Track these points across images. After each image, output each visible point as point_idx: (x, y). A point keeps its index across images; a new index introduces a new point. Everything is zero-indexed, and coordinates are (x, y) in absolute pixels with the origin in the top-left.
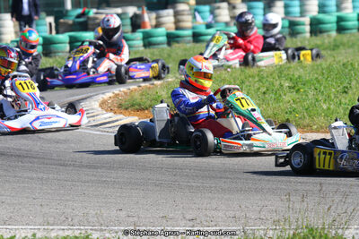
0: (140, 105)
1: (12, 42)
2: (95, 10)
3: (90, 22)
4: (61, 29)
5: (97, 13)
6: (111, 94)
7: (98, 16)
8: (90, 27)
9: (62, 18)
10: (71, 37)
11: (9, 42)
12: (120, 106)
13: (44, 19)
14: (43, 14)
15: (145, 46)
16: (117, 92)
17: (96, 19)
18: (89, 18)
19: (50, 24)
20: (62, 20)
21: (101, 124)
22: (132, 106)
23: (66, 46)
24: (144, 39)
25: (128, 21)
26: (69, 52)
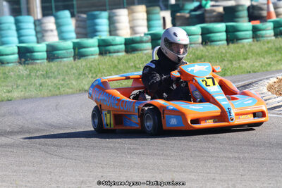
1: (145, 34)
2: (213, 3)
3: (207, 15)
4: (178, 23)
5: (213, 6)
6: (275, 80)
7: (214, 8)
8: (207, 19)
9: (178, 11)
10: (203, 29)
11: (142, 35)
13: (159, 13)
14: (157, 9)
15: (276, 35)
16: (280, 77)
17: (214, 11)
18: (205, 11)
19: (164, 18)
20: (178, 14)
21: (275, 108)
23: (198, 38)
24: (275, 28)
25: (245, 13)
26: (202, 43)
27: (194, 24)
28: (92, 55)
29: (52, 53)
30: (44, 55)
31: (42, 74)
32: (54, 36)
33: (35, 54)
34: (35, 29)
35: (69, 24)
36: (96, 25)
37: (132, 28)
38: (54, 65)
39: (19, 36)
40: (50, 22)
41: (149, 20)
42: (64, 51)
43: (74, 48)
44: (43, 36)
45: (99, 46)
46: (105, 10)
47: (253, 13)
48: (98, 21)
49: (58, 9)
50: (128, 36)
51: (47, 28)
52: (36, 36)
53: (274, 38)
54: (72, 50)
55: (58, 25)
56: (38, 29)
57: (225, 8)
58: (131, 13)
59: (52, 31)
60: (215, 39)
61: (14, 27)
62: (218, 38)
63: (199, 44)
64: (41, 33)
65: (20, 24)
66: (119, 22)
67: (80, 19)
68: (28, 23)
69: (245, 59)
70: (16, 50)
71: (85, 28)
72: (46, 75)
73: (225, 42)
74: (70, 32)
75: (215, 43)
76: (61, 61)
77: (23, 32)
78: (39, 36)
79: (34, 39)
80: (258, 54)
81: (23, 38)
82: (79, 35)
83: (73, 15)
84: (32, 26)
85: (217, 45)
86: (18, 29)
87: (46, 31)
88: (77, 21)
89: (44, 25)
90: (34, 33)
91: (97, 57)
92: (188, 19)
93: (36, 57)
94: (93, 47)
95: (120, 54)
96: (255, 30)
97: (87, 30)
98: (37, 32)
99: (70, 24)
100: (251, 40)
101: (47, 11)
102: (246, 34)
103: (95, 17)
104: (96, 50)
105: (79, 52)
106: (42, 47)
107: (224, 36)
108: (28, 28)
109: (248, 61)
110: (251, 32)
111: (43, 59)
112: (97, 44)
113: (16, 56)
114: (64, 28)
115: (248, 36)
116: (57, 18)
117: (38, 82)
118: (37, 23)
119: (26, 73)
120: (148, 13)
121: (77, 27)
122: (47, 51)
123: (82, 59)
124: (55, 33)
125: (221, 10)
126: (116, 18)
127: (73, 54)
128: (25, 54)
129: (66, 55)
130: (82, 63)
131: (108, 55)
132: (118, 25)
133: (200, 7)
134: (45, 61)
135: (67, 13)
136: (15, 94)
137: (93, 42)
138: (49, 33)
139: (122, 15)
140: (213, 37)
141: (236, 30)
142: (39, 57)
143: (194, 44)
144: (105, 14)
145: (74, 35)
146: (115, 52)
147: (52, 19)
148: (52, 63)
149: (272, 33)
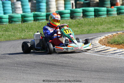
0: (118, 42)
1: (56, 12)
3: (91, 3)
4: (78, 6)
8: (91, 5)
10: (83, 10)
12: (108, 43)
13: (70, 1)
15: (118, 14)
16: (107, 36)
17: (95, 1)
18: (91, 1)
20: (78, 2)
22: (115, 42)
23: (81, 14)
24: (117, 11)
25: (109, 2)
26: (83, 17)
28: (30, 21)
29: (11, 19)
31: (4, 30)
32: (20, 10)
33: (3, 20)
34: (12, 7)
35: (28, 5)
36: (40, 6)
37: (57, 8)
39: (4, 10)
40: (18, 4)
41: (65, 4)
42: (17, 19)
44: (15, 10)
45: (34, 17)
47: (113, 2)
48: (41, 4)
51: (17, 7)
52: (12, 10)
53: (116, 15)
54: (21, 18)
55: (22, 6)
56: (13, 7)
58: (57, 1)
59: (19, 8)
60: (89, 15)
61: (1, 6)
62: (90, 15)
63: (81, 17)
64: (14, 9)
65: (4, 5)
66: (51, 5)
67: (33, 3)
69: (101, 25)
71: (35, 7)
73: (94, 17)
74: (28, 9)
75: (89, 17)
76: (15, 23)
77: (6, 8)
81: (5, 11)
82: (32, 10)
83: (30, 1)
84: (10, 5)
85: (89, 18)
86: (4, 7)
87: (17, 8)
88: (32, 4)
89: (16, 5)
90: (11, 8)
91: (33, 22)
93: (3, 21)
94: (31, 17)
95: (43, 21)
98: (12, 9)
100: (106, 16)
102: (104, 13)
103: (40, 2)
104: (32, 18)
105: (24, 19)
107: (93, 13)
108: (8, 7)
109: (102, 26)
110: (106, 12)
111: (7, 22)
112: (33, 16)
114: (25, 7)
115: (104, 14)
116: (22, 2)
118: (13, 4)
120: (65, 1)
121: (32, 6)
122: (9, 19)
123: (25, 23)
124: (21, 9)
126: (49, 3)
127: (21, 20)
129: (18, 21)
131: (38, 21)
132: (51, 6)
134: (8, 23)
138: (18, 9)
139: (53, 1)
140: (88, 14)
141: (99, 11)
142: (5, 21)
143: (79, 17)
144: (45, 1)
145: (30, 10)
146: (41, 20)
147: (20, 3)
148: (10, 24)
149: (116, 13)
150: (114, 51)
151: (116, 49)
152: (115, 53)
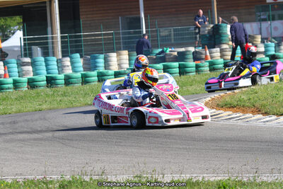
0: (230, 104)
2: (169, 50)
3: (167, 57)
6: (210, 99)
7: (172, 53)
8: (167, 60)
10: (164, 65)
11: (126, 69)
12: (218, 105)
15: (210, 70)
16: (213, 97)
17: (171, 55)
18: (166, 54)
20: (149, 56)
22: (226, 105)
23: (161, 72)
24: (210, 66)
25: (191, 56)
27: (159, 63)
28: (93, 82)
29: (68, 80)
30: (63, 82)
31: (61, 94)
32: (69, 69)
33: (57, 81)
34: (57, 65)
36: (97, 63)
37: (119, 65)
38: (69, 88)
39: (47, 70)
40: (66, 61)
41: (130, 60)
42: (76, 79)
43: (82, 78)
44: (63, 70)
45: (98, 76)
46: (102, 53)
47: (196, 56)
48: (98, 60)
49: (72, 53)
50: (117, 70)
52: (58, 69)
53: (209, 72)
55: (72, 63)
56: (59, 65)
57: (178, 53)
58: (119, 55)
59: (68, 66)
61: (44, 64)
62: (174, 72)
64: (61, 68)
65: (48, 62)
66: (111, 61)
67: (86, 59)
68: (53, 61)
69: (191, 85)
70: (45, 79)
71: (89, 64)
72: (64, 95)
73: (178, 75)
74: (80, 67)
76: (73, 86)
77: (50, 67)
78: (60, 69)
79: (57, 71)
80: (199, 82)
81: (49, 71)
82: (85, 69)
83: (81, 57)
84: (55, 63)
86: (47, 65)
87: (65, 66)
88: (84, 60)
89: (63, 63)
90: (56, 67)
91: (96, 83)
92: (155, 59)
93: (58, 83)
94: (94, 76)
96: (197, 67)
97: (90, 66)
98: (58, 67)
99: (80, 62)
100: (194, 73)
101: (65, 54)
103: (96, 58)
104: (96, 78)
105: (85, 80)
106: (62, 76)
107: (177, 70)
108: (53, 65)
109: (193, 86)
110: (195, 68)
111: (62, 84)
112: (96, 75)
113: (45, 82)
114: (76, 65)
115: (193, 71)
116: (71, 58)
117: (59, 99)
118: (59, 61)
119: (51, 93)
120: (129, 55)
121: (84, 64)
122: (64, 79)
123: (87, 84)
124: (70, 67)
125: (176, 54)
126: (109, 58)
127: (81, 81)
128: (51, 81)
129: (77, 82)
130: (87, 87)
132: (111, 63)
133: (163, 52)
134: (64, 85)
135: (78, 55)
136: (44, 107)
137: (94, 73)
138: (67, 68)
139: (113, 56)
140: (171, 71)
141: (186, 67)
142: (60, 83)
144: (102, 56)
145: (82, 69)
147: (68, 59)
148: (68, 87)
149: (208, 69)
150: (229, 115)
151: (231, 113)
152: (230, 119)
